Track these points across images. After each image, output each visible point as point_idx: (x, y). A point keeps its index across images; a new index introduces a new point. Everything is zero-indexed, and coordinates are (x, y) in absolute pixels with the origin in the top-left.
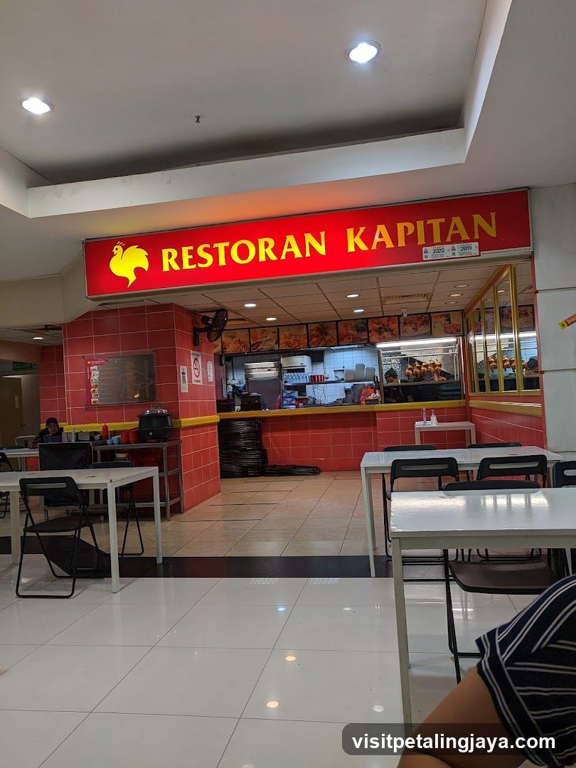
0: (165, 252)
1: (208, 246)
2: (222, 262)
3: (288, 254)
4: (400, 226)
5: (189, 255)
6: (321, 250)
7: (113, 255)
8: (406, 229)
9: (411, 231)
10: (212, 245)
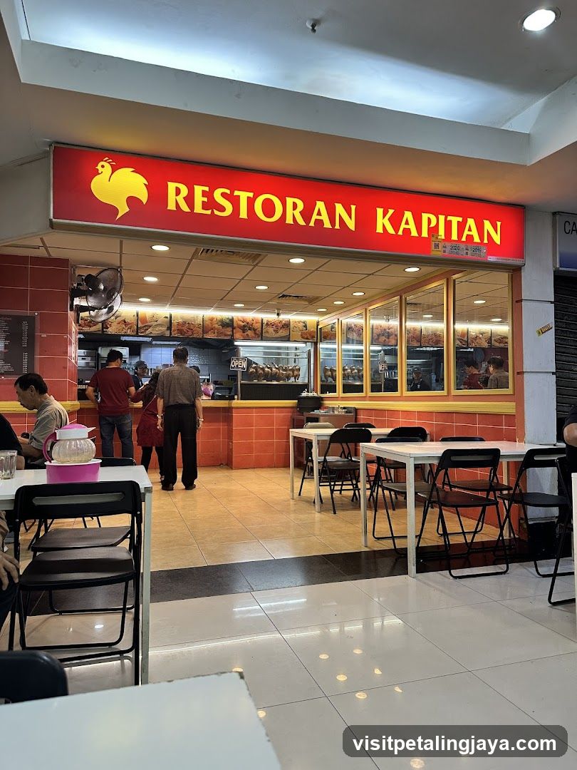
0: (172, 186)
1: (228, 191)
2: (243, 214)
3: (316, 221)
4: (425, 216)
5: (203, 196)
6: (351, 224)
7: (97, 173)
8: (429, 220)
9: (433, 224)
10: (232, 192)
